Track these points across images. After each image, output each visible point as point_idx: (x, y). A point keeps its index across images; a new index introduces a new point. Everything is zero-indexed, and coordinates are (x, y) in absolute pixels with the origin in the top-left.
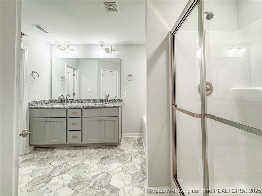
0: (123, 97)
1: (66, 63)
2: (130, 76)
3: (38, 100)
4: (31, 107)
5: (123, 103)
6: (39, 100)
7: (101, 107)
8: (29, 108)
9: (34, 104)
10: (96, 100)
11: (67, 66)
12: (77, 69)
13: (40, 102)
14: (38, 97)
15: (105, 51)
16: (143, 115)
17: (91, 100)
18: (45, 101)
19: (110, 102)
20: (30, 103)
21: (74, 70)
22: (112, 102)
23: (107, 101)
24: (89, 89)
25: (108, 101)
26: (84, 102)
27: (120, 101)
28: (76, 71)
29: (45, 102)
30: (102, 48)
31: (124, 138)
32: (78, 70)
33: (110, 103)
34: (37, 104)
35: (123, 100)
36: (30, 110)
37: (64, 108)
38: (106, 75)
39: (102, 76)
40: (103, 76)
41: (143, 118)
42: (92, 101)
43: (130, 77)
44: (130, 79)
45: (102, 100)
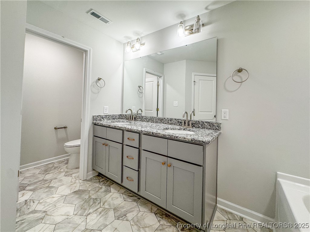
0: (223, 118)
1: (144, 69)
2: (240, 71)
3: (105, 114)
4: (94, 122)
5: (221, 131)
6: (107, 114)
7: (167, 136)
8: (93, 123)
9: (98, 119)
10: (171, 120)
11: (147, 72)
12: (161, 75)
13: (108, 117)
14: (105, 110)
15: (187, 32)
16: (278, 173)
17: (164, 120)
18: (115, 116)
19: (194, 126)
20: (93, 117)
21: (158, 78)
22: (199, 127)
23: (189, 125)
24: (176, 103)
25: (191, 124)
26: (155, 121)
27: (215, 126)
28: (160, 79)
29: (113, 118)
30: (182, 26)
31: (223, 210)
32: (162, 78)
33: (194, 129)
34: (103, 119)
35: (221, 126)
36: (94, 126)
37: (119, 129)
38: (200, 81)
39: (193, 83)
40: (196, 84)
41: (278, 179)
42: (165, 122)
43: (240, 74)
44: (241, 79)
45: (180, 121)
